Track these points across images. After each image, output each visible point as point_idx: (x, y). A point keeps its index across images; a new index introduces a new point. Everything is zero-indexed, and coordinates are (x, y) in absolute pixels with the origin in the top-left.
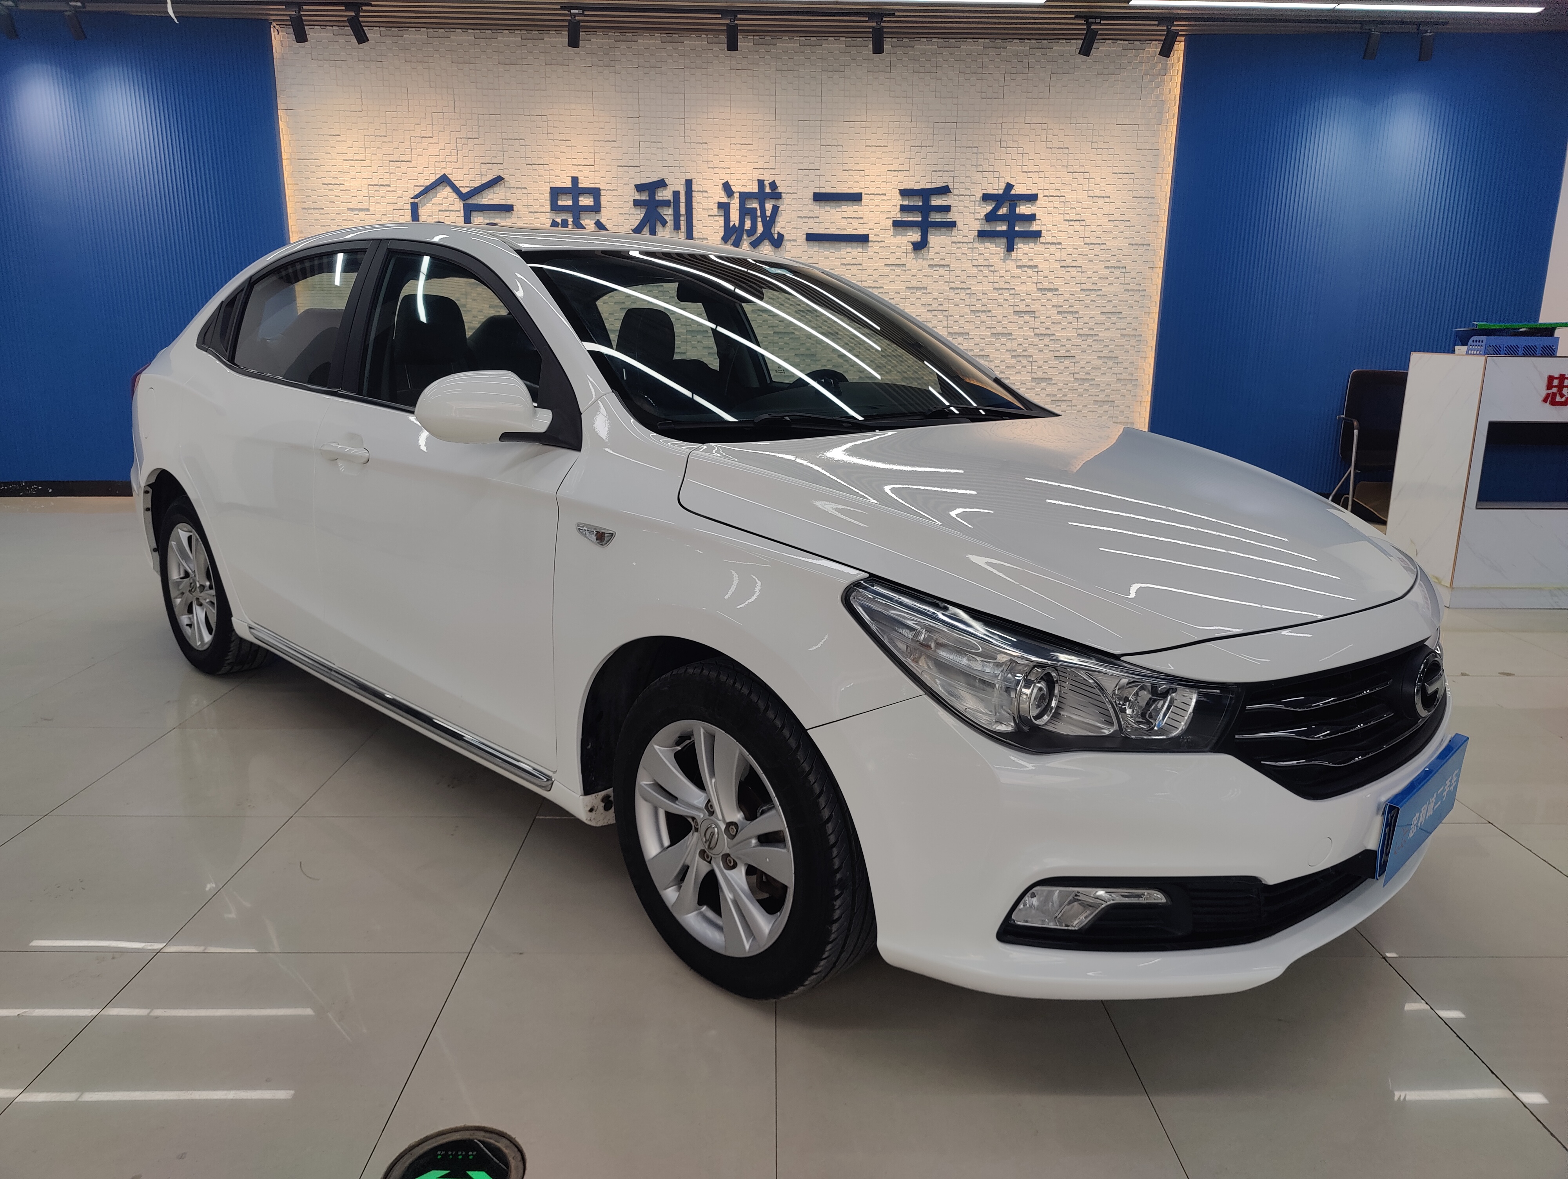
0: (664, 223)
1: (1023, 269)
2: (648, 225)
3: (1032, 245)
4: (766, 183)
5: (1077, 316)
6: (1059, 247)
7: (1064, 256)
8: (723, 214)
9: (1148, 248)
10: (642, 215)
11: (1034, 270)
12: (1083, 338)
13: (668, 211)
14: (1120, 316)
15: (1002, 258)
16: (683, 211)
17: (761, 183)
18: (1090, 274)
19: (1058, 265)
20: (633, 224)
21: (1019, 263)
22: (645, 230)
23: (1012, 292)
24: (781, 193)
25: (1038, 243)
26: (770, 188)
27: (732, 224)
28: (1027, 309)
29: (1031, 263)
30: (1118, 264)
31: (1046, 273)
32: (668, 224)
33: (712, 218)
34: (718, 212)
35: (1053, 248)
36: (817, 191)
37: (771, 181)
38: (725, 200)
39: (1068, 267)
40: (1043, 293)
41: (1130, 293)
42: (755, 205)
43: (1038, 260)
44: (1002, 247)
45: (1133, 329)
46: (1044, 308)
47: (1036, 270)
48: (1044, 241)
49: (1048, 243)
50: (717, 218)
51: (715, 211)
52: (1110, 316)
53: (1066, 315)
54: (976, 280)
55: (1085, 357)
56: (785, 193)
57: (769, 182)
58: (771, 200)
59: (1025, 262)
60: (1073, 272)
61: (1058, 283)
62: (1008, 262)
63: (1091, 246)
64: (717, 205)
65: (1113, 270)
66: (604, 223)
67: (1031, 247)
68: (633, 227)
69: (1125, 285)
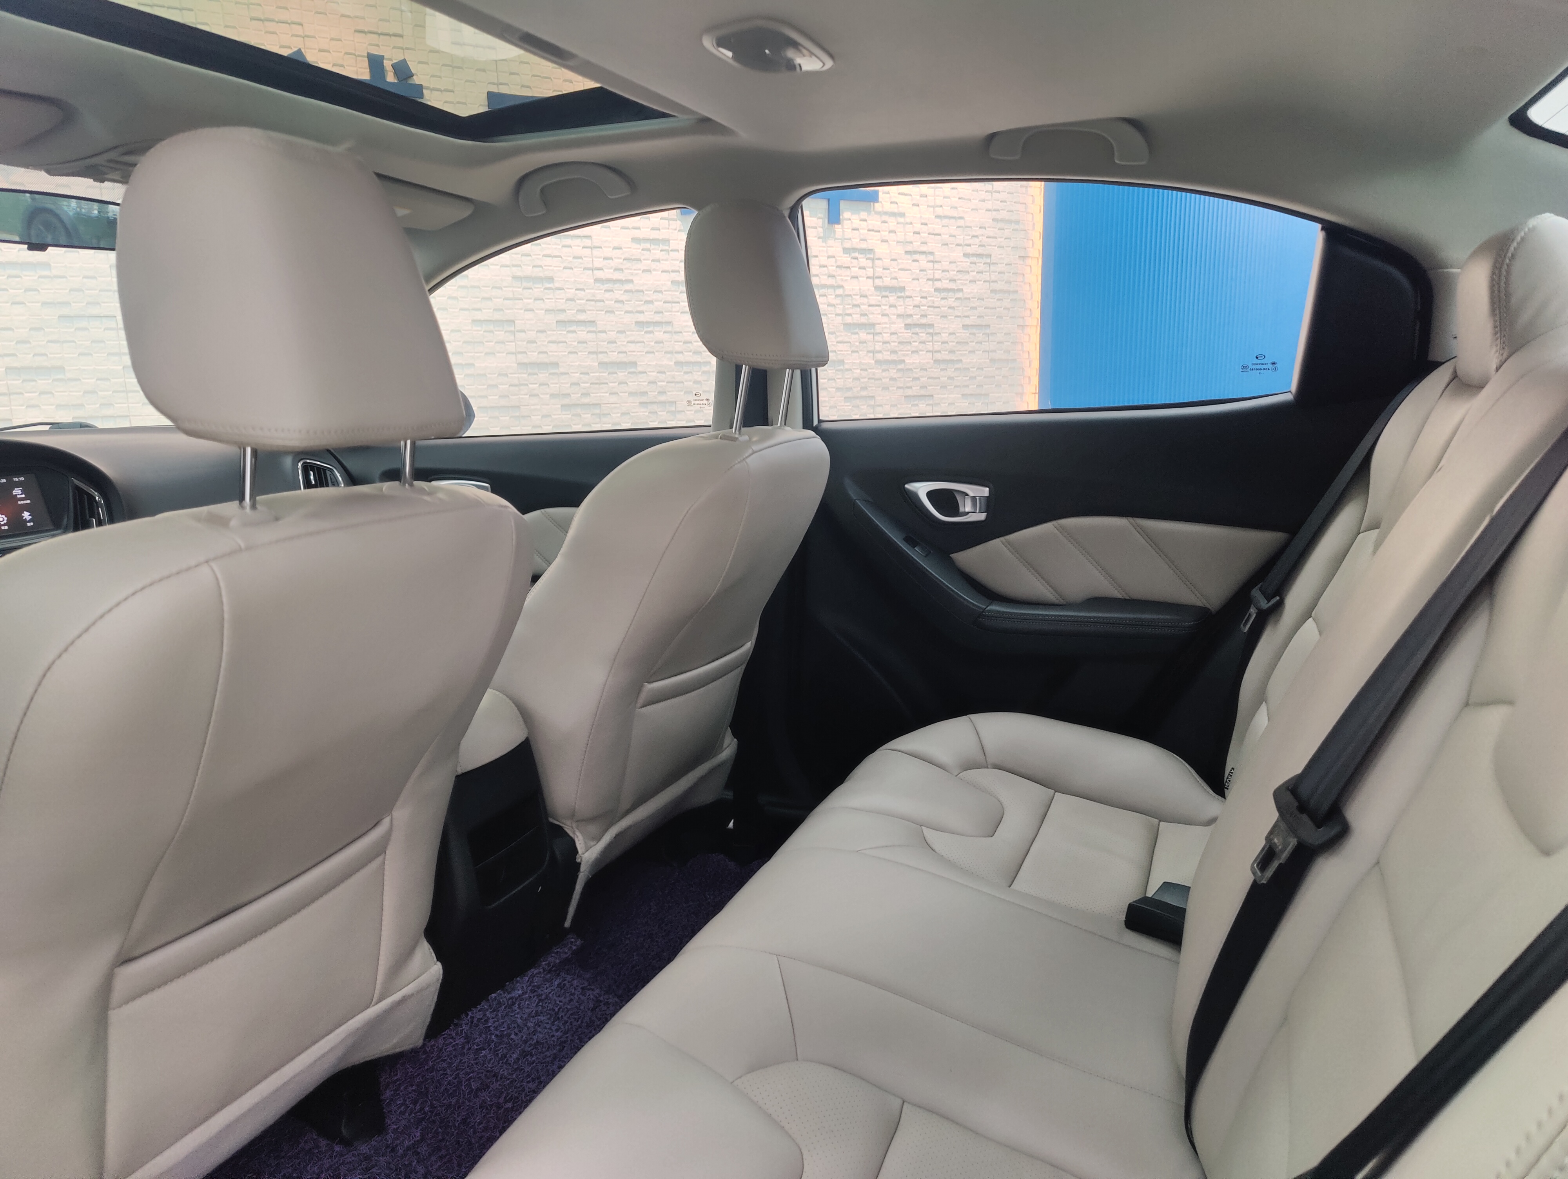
1: (853, 255)
3: (864, 215)
4: (387, 64)
5: (931, 331)
6: (901, 220)
7: (910, 237)
9: (1017, 227)
11: (868, 256)
12: (943, 366)
14: (988, 331)
15: (822, 235)
17: (376, 62)
18: (945, 265)
19: (900, 250)
21: (848, 245)
23: (840, 291)
24: (421, 87)
25: (873, 212)
26: (396, 73)
28: (863, 320)
29: (864, 245)
30: (980, 251)
31: (887, 262)
35: (892, 223)
36: (494, 89)
37: (395, 61)
39: (916, 252)
40: (884, 293)
41: (998, 296)
43: (873, 241)
44: (820, 215)
45: (1004, 351)
46: (885, 319)
47: (872, 256)
48: (880, 209)
49: (886, 213)
52: (974, 331)
53: (917, 330)
55: (946, 396)
56: (428, 88)
57: (391, 63)
59: (856, 243)
60: (923, 260)
61: (904, 278)
62: (830, 242)
63: (945, 221)
65: (974, 259)
67: (862, 217)
69: (992, 284)
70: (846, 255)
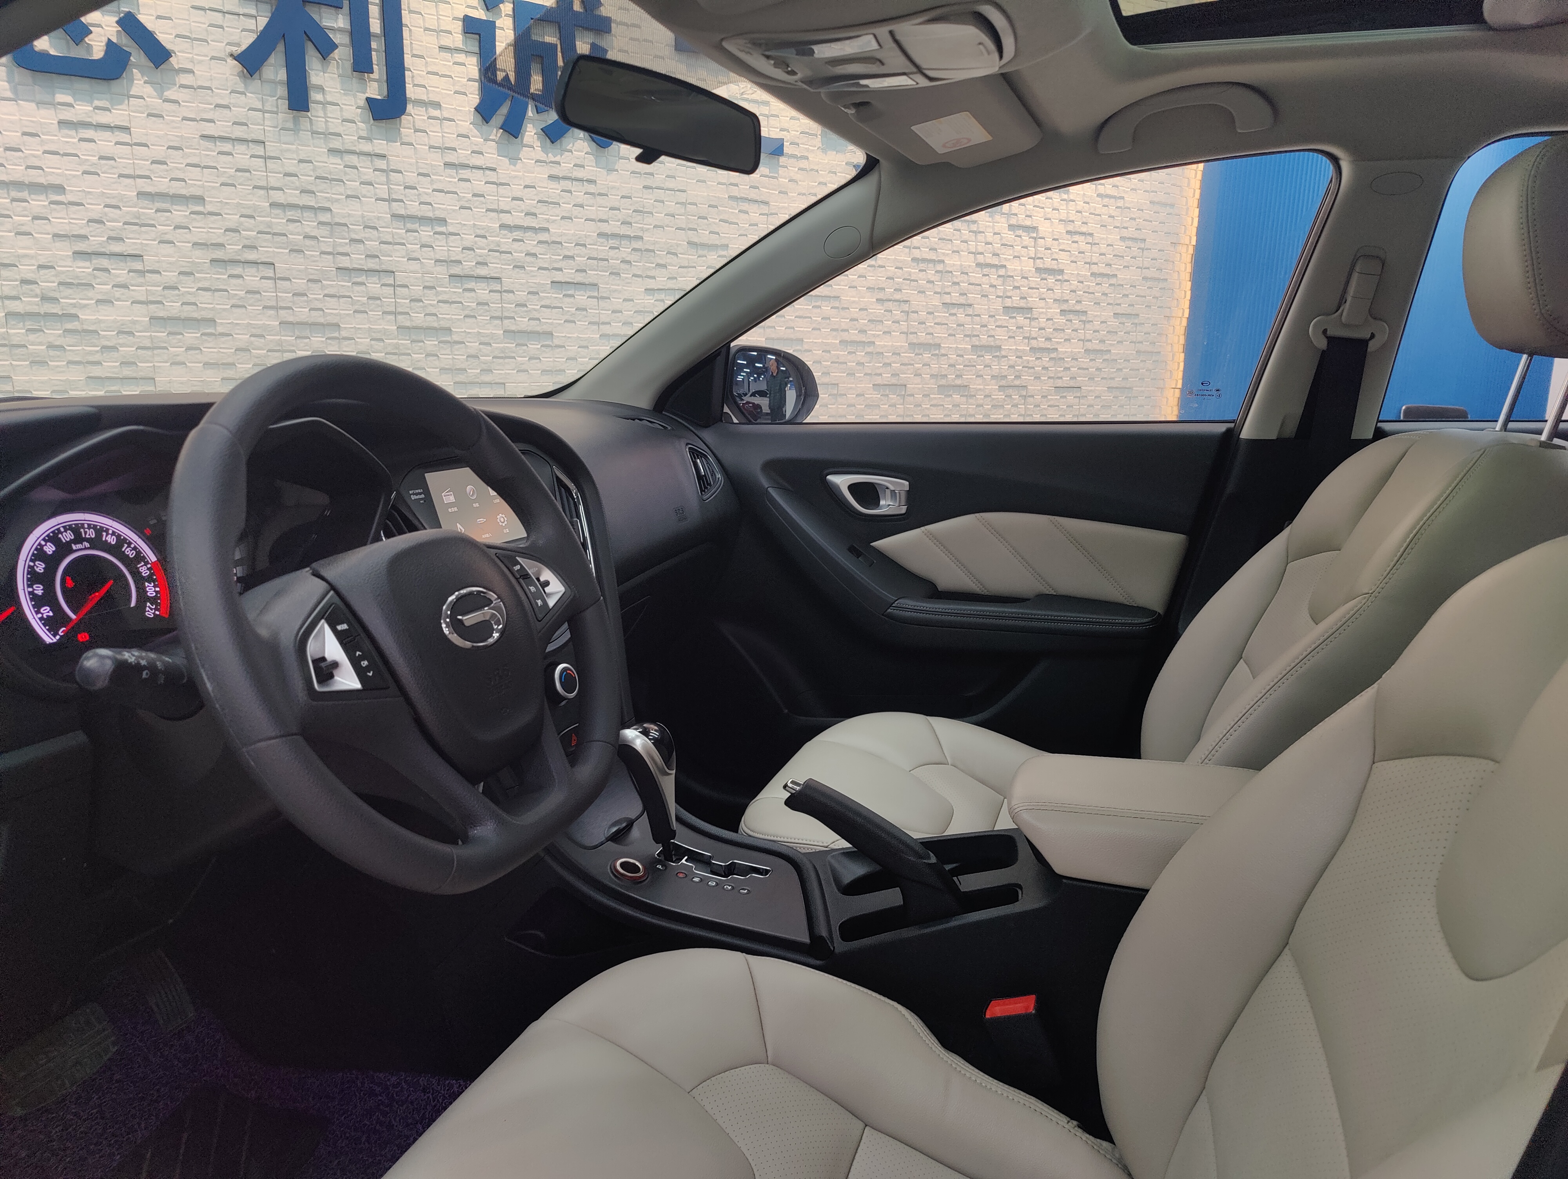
0: (326, 49)
1: (1018, 232)
2: (281, 47)
5: (1084, 318)
8: (477, 50)
9: (1171, 210)
10: (263, 22)
11: (1032, 234)
12: (1092, 356)
13: (336, 20)
14: (1136, 321)
16: (375, 26)
18: (1103, 248)
19: (1061, 229)
20: (235, 38)
21: (1013, 221)
22: (272, 59)
24: (607, 20)
27: (500, 76)
28: (1022, 303)
29: (1028, 222)
30: (1136, 235)
31: (1049, 241)
32: (336, 54)
33: (448, 55)
34: (465, 42)
38: (480, 14)
39: (1076, 233)
40: (1043, 276)
41: (1149, 284)
42: (551, 38)
45: (1150, 343)
46: (1042, 303)
47: (1035, 235)
50: (461, 58)
51: (457, 39)
52: (1124, 320)
53: (1071, 316)
54: (950, 247)
55: (1094, 387)
56: (616, 22)
58: (586, 33)
59: (1021, 219)
60: (1082, 242)
61: (1064, 260)
64: (460, 23)
65: (1130, 243)
66: (150, 26)
68: (237, 50)
69: (1144, 270)
70: (1010, 233)
